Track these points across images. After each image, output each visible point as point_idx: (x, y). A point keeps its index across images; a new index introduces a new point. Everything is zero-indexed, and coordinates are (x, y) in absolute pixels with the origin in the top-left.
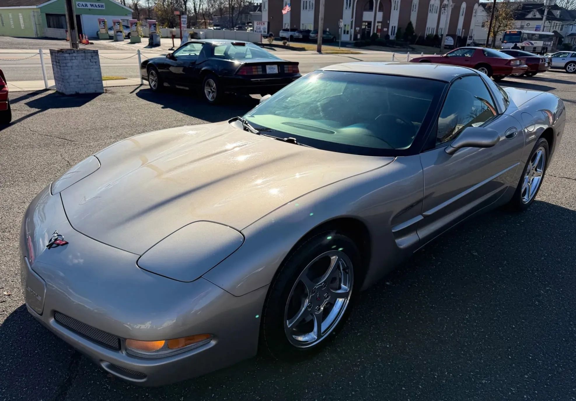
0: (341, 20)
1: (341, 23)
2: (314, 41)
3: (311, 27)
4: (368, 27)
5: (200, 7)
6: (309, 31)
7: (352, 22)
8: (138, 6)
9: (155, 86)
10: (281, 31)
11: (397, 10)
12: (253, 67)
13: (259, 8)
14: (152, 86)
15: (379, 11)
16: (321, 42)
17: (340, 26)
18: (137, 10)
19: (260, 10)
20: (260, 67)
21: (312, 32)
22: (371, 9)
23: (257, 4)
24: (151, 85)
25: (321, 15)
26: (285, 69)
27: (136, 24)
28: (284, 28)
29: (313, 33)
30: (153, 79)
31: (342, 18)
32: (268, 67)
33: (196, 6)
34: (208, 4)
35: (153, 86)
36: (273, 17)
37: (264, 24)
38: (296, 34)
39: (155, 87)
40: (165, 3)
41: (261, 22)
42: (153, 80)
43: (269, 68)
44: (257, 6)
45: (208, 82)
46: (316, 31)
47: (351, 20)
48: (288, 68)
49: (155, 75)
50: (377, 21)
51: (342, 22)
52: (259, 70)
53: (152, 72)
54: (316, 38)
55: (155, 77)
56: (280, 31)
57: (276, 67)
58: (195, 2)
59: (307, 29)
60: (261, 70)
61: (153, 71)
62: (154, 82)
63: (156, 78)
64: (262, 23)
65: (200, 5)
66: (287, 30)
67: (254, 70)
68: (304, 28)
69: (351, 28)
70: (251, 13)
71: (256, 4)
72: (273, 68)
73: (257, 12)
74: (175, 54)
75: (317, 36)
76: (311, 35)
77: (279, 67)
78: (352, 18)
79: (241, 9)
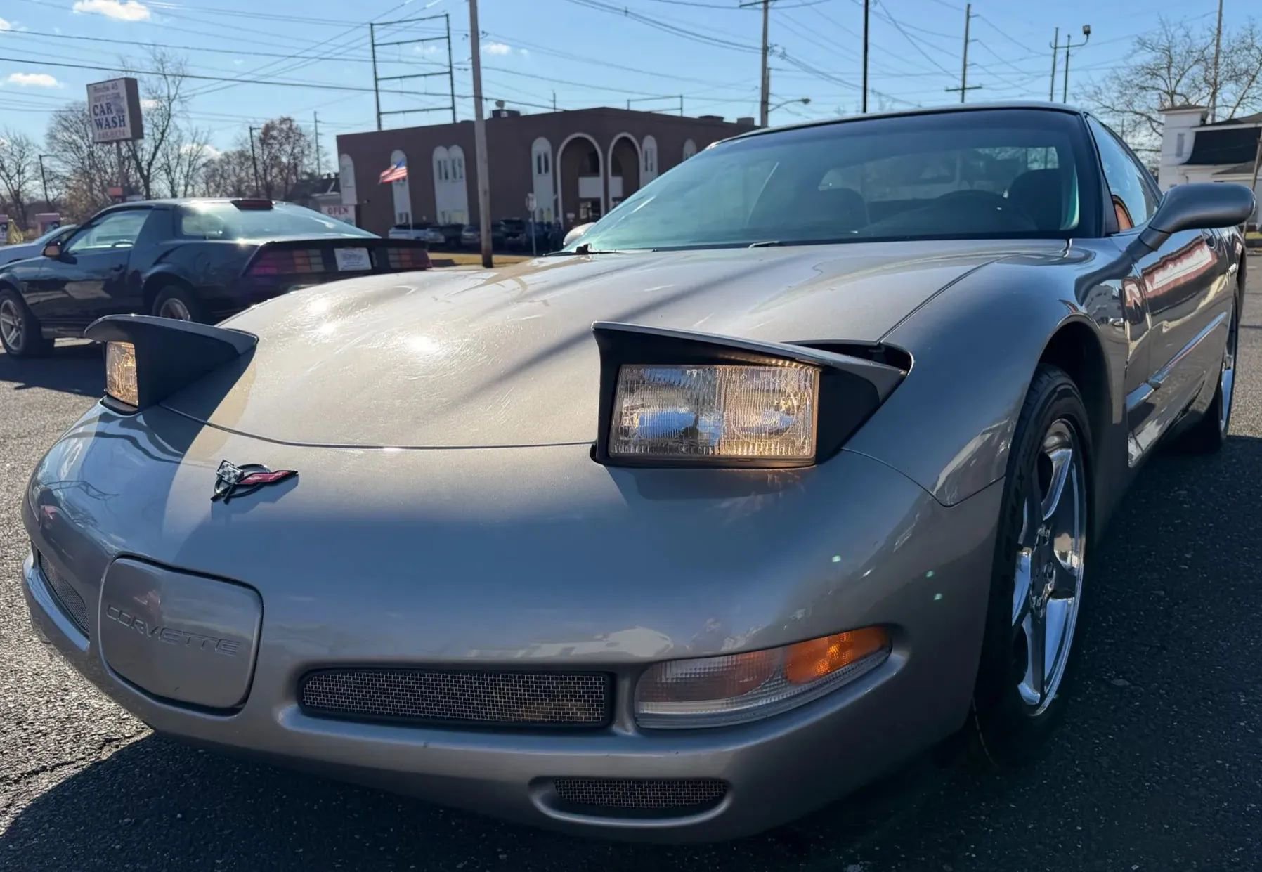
0: (530, 195)
1: (531, 202)
2: (473, 248)
3: (463, 219)
4: (593, 212)
5: (186, 190)
6: (459, 227)
7: (556, 201)
8: (21, 195)
9: (16, 342)
10: (393, 229)
11: (652, 170)
12: (296, 253)
13: (333, 184)
14: (10, 344)
15: (615, 173)
16: (490, 245)
17: (530, 209)
18: (19, 205)
19: (337, 188)
20: (318, 252)
21: (465, 229)
22: (595, 171)
23: (329, 175)
24: (7, 340)
25: (483, 183)
26: (391, 258)
27: (5, 226)
28: (398, 222)
29: (469, 231)
30: (11, 323)
31: (532, 191)
32: (339, 253)
33: (176, 189)
34: (207, 184)
35: (13, 343)
36: (368, 201)
37: (346, 210)
38: (429, 235)
39: (17, 346)
40: (94, 185)
41: (337, 207)
42: (12, 327)
43: (345, 257)
44: (330, 179)
45: (168, 308)
46: (475, 226)
47: (554, 198)
48: (399, 254)
49: (14, 311)
50: (611, 197)
51: (532, 199)
52: (313, 260)
53: (7, 305)
54: (477, 240)
55: (17, 318)
56: (390, 228)
57: (364, 252)
58: (173, 180)
59: (453, 222)
60: (320, 260)
61: (10, 302)
62: (14, 331)
63: (20, 319)
64: (342, 210)
65: (186, 186)
66: (404, 227)
67: (299, 261)
68: (447, 221)
69: (557, 214)
70: (317, 195)
71: (326, 177)
72: (355, 256)
73: (329, 193)
74: (73, 244)
75: (479, 236)
76: (466, 234)
77: (373, 254)
78: (555, 191)
79: (290, 188)
